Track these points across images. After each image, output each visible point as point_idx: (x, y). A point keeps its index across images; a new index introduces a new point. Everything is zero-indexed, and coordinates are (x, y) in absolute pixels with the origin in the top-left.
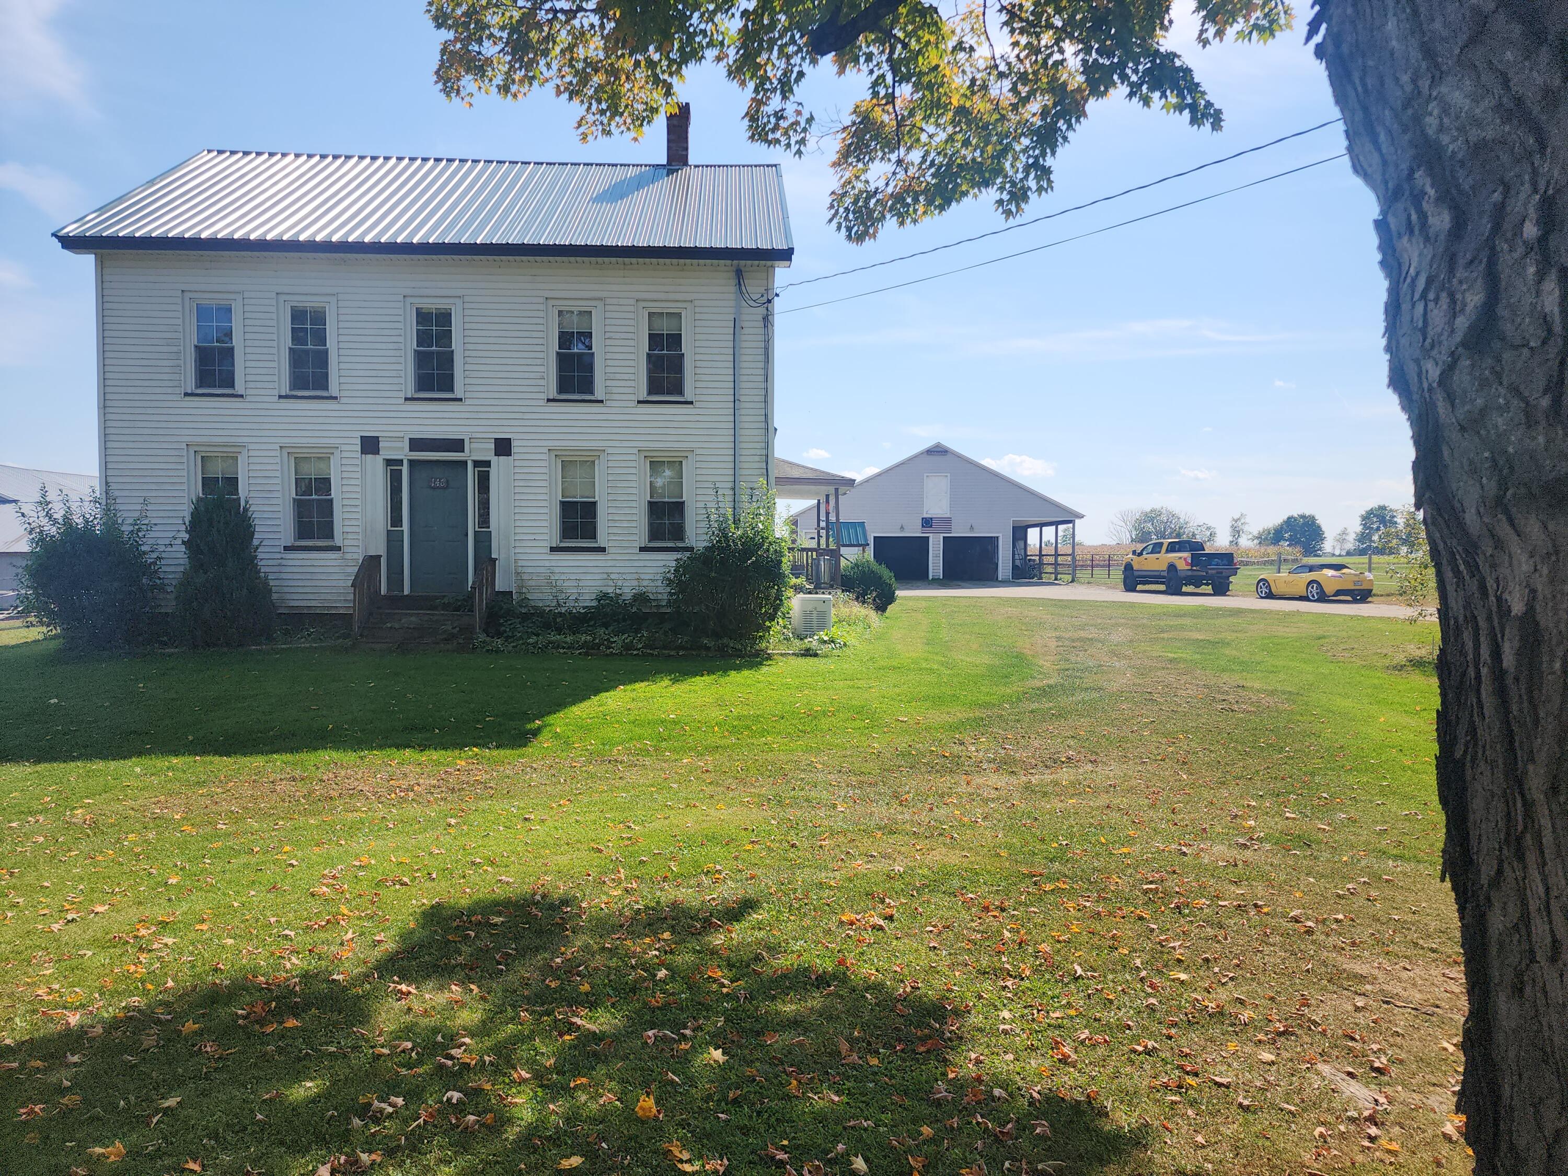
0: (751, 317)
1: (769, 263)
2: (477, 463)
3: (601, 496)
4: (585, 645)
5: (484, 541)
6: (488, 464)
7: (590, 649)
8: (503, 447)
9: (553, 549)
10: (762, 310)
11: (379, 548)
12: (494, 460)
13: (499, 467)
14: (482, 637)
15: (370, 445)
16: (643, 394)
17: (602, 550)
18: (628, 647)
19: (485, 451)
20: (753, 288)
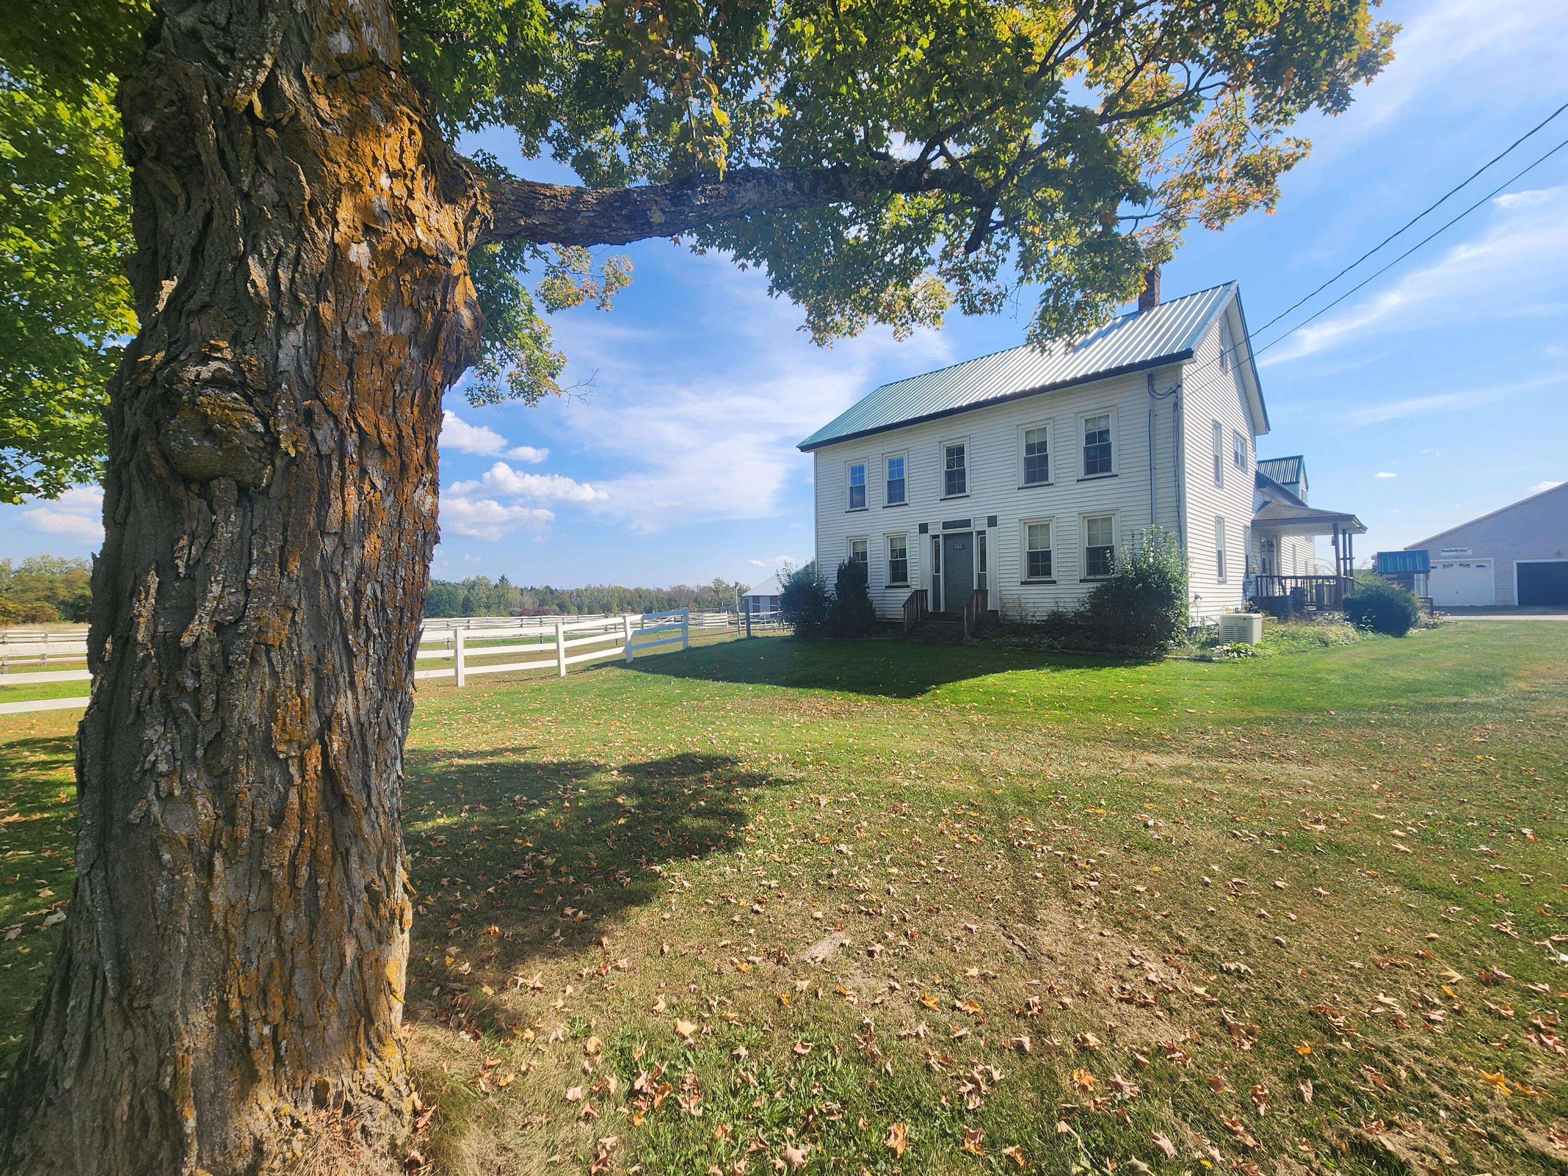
0: (1162, 408)
1: (1175, 364)
2: (979, 533)
3: (1053, 548)
4: (1025, 644)
5: (982, 579)
6: (984, 532)
7: (1027, 647)
8: (992, 521)
9: (1022, 583)
10: (1171, 399)
11: (928, 586)
12: (987, 529)
13: (991, 533)
14: (968, 637)
15: (923, 528)
16: (1081, 474)
17: (1054, 582)
18: (1051, 647)
19: (982, 525)
20: (1162, 386)
